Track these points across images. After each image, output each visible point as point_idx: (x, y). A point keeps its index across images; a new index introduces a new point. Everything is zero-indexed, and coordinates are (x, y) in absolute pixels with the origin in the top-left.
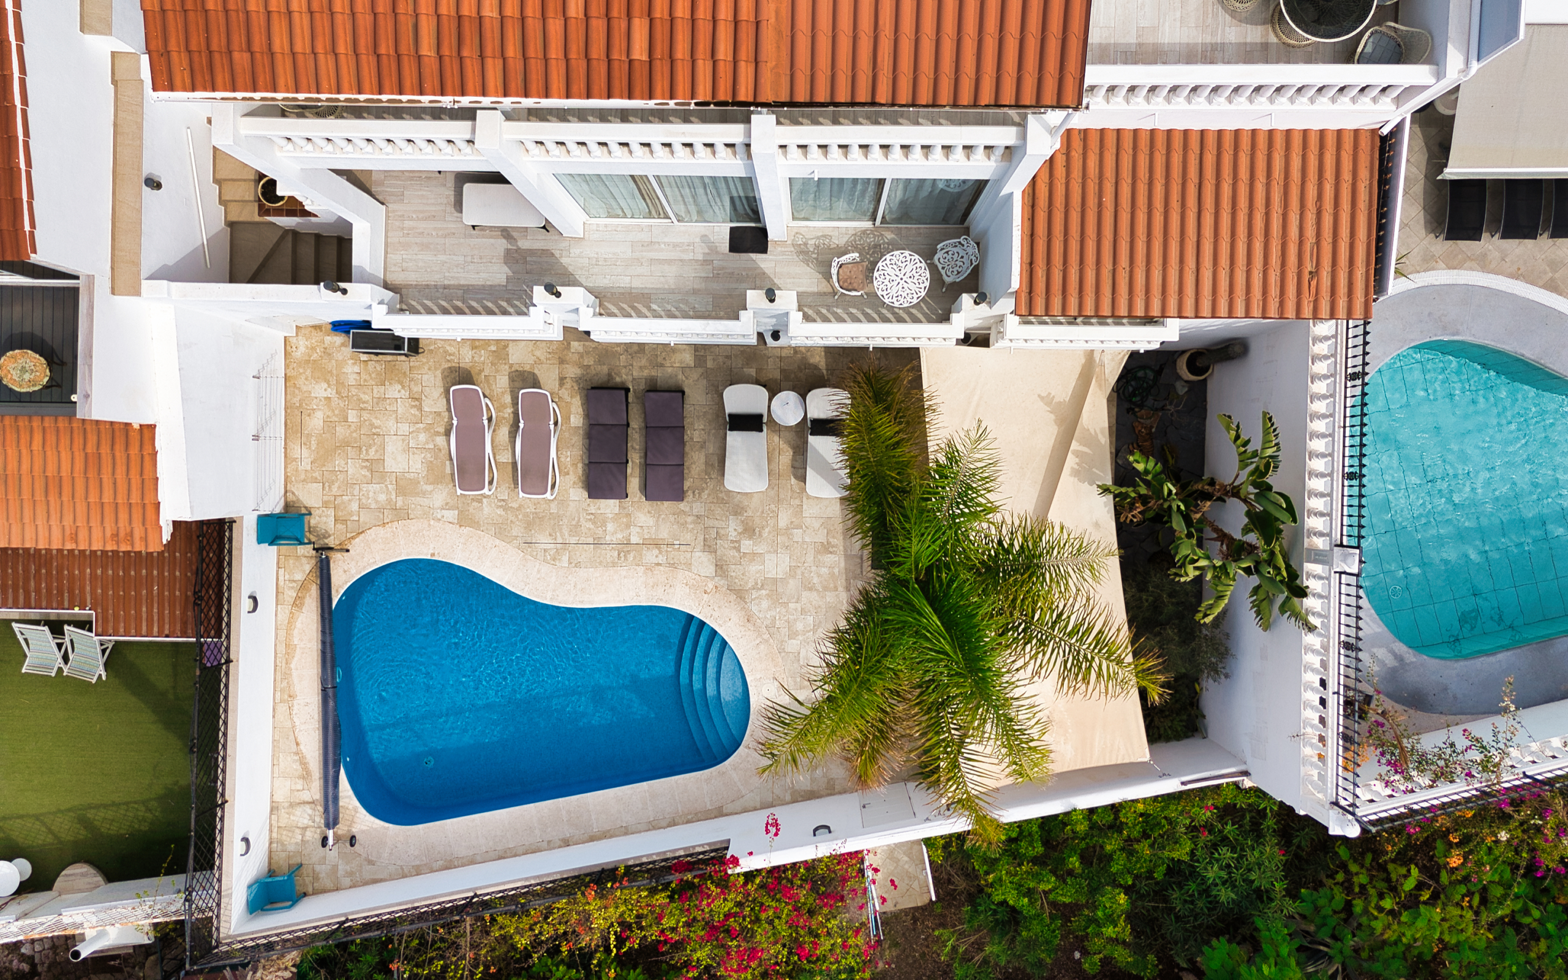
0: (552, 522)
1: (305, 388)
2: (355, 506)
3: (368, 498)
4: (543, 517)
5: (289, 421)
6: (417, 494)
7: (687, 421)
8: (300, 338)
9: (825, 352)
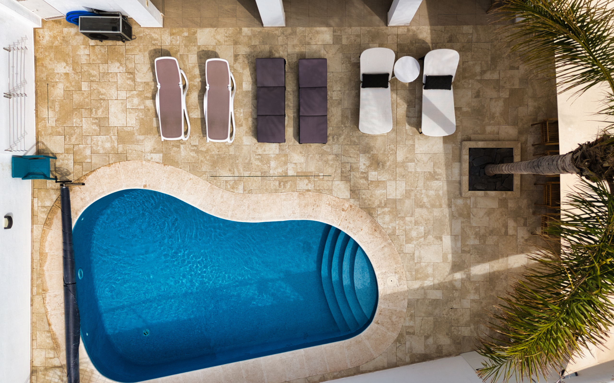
0: (231, 161)
1: (49, 67)
2: (88, 152)
3: (98, 146)
4: (224, 158)
5: (39, 91)
6: (133, 143)
7: (328, 84)
8: (45, 30)
9: (431, 30)
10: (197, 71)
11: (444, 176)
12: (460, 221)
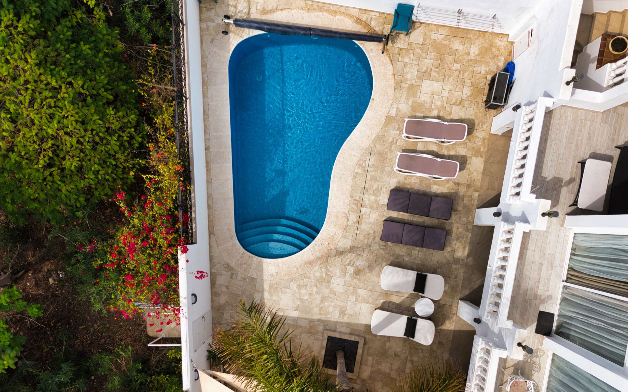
1: (477, 42)
3: (410, 68)
4: (384, 162)
5: (460, 30)
6: (407, 96)
7: (424, 249)
8: (506, 43)
9: (451, 330)
10: (452, 153)
11: (342, 321)
12: (307, 326)
